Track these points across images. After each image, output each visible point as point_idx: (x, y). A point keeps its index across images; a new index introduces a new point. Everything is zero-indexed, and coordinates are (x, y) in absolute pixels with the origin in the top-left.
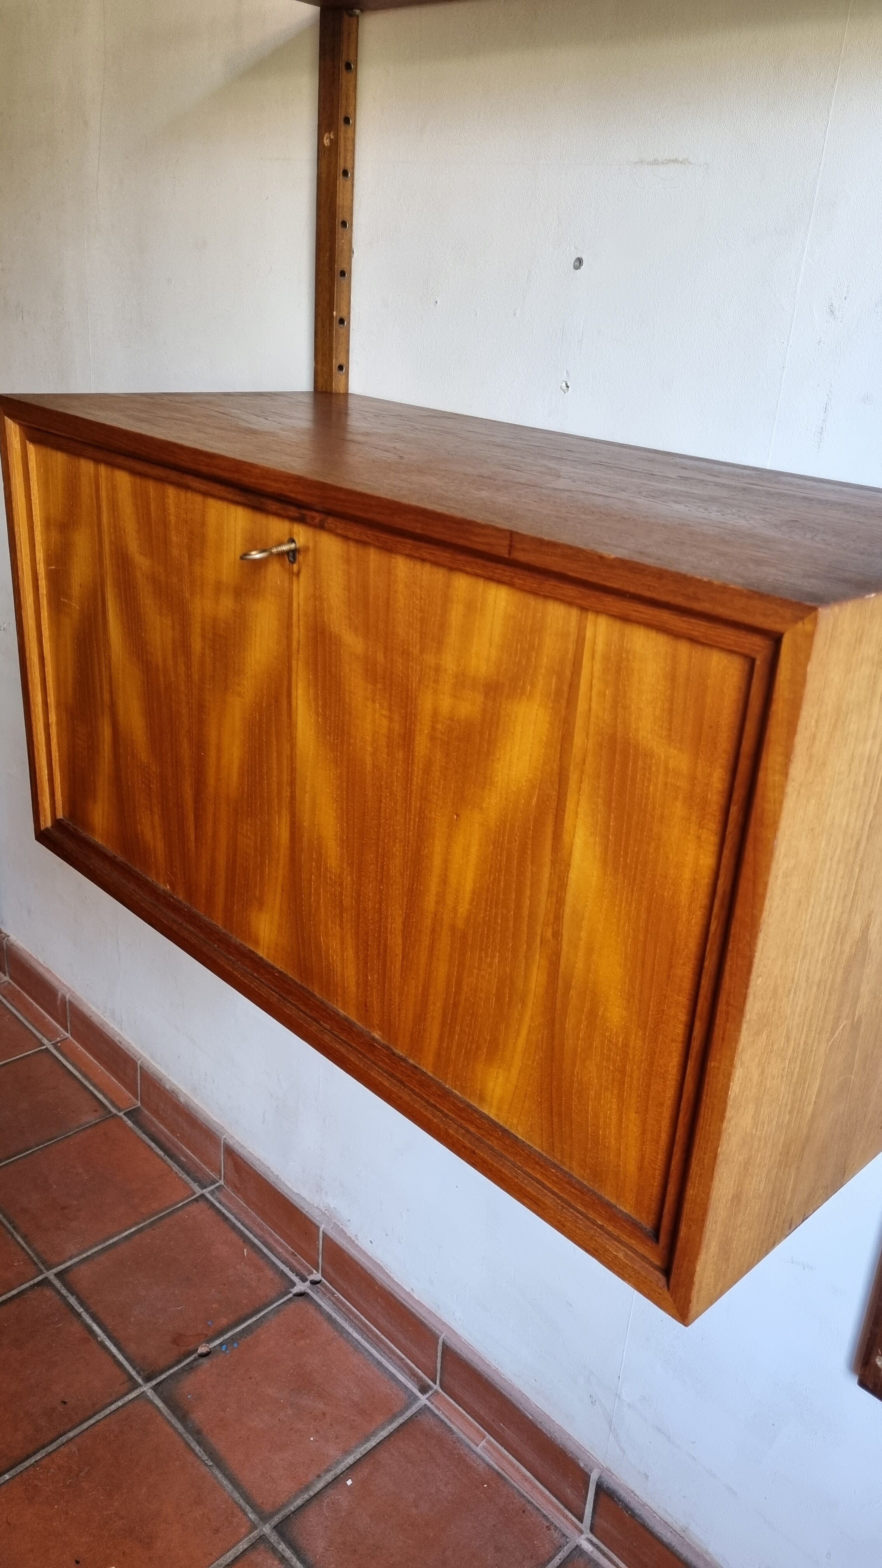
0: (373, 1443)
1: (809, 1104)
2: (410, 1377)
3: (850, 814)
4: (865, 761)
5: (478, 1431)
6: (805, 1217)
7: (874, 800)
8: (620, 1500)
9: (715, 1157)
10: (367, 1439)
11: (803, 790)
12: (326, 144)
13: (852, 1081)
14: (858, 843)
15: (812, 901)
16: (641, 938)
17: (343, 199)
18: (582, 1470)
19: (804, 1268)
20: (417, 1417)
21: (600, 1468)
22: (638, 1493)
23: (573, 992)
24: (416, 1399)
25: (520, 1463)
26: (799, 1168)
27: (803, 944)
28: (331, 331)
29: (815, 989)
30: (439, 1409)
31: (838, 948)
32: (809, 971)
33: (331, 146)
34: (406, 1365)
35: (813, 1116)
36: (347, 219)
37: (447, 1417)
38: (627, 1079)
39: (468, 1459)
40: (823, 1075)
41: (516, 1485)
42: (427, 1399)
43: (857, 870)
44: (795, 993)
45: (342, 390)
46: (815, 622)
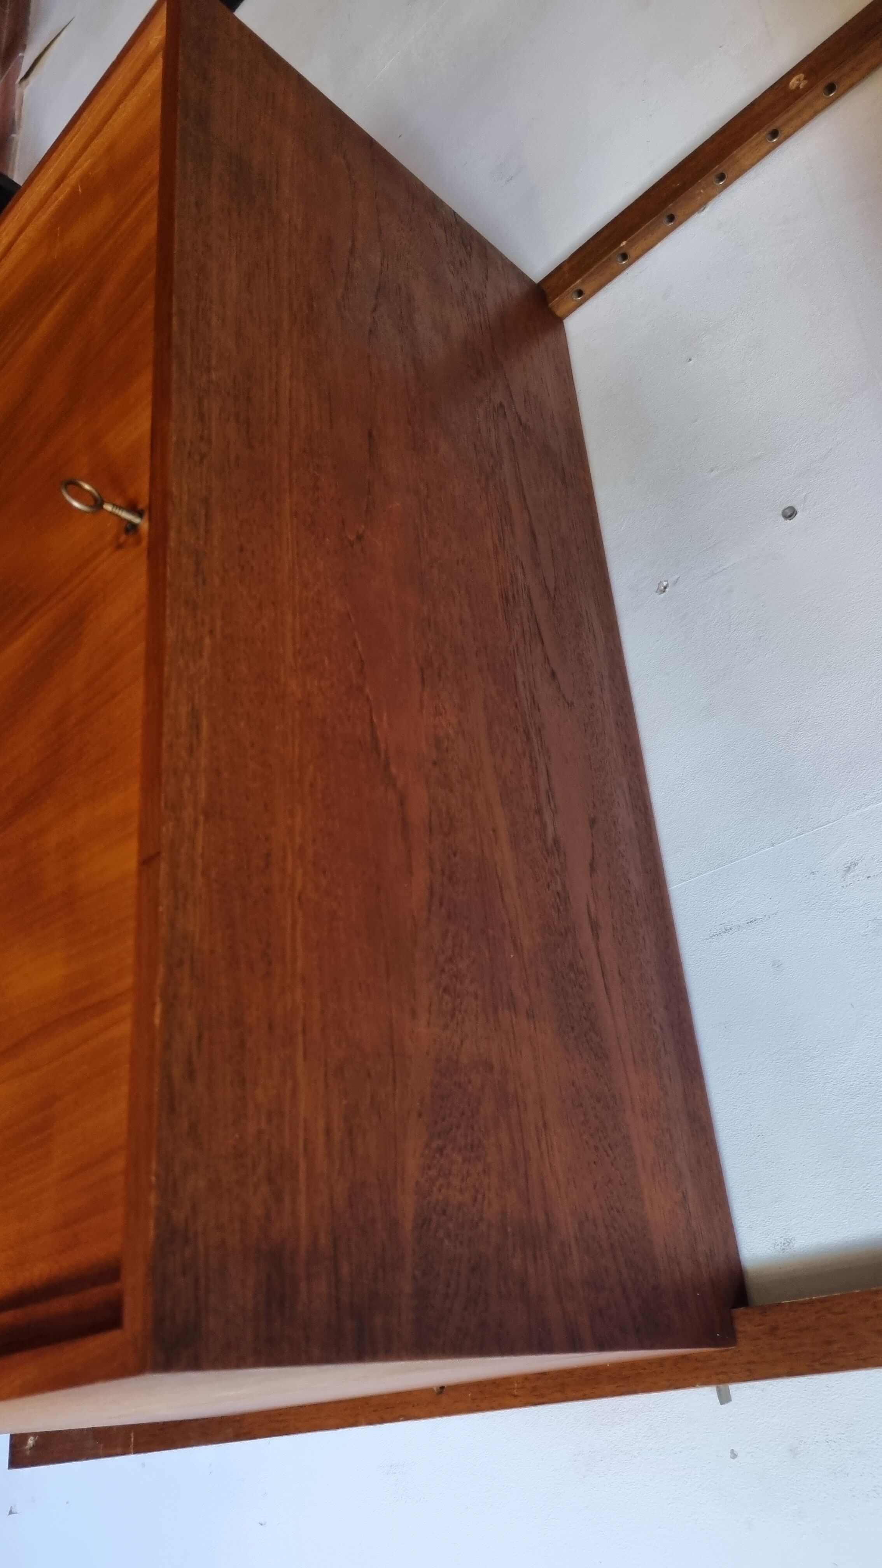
12: (791, 84)
17: (744, 155)
28: (606, 253)
33: (794, 91)
36: (729, 176)
45: (559, 313)
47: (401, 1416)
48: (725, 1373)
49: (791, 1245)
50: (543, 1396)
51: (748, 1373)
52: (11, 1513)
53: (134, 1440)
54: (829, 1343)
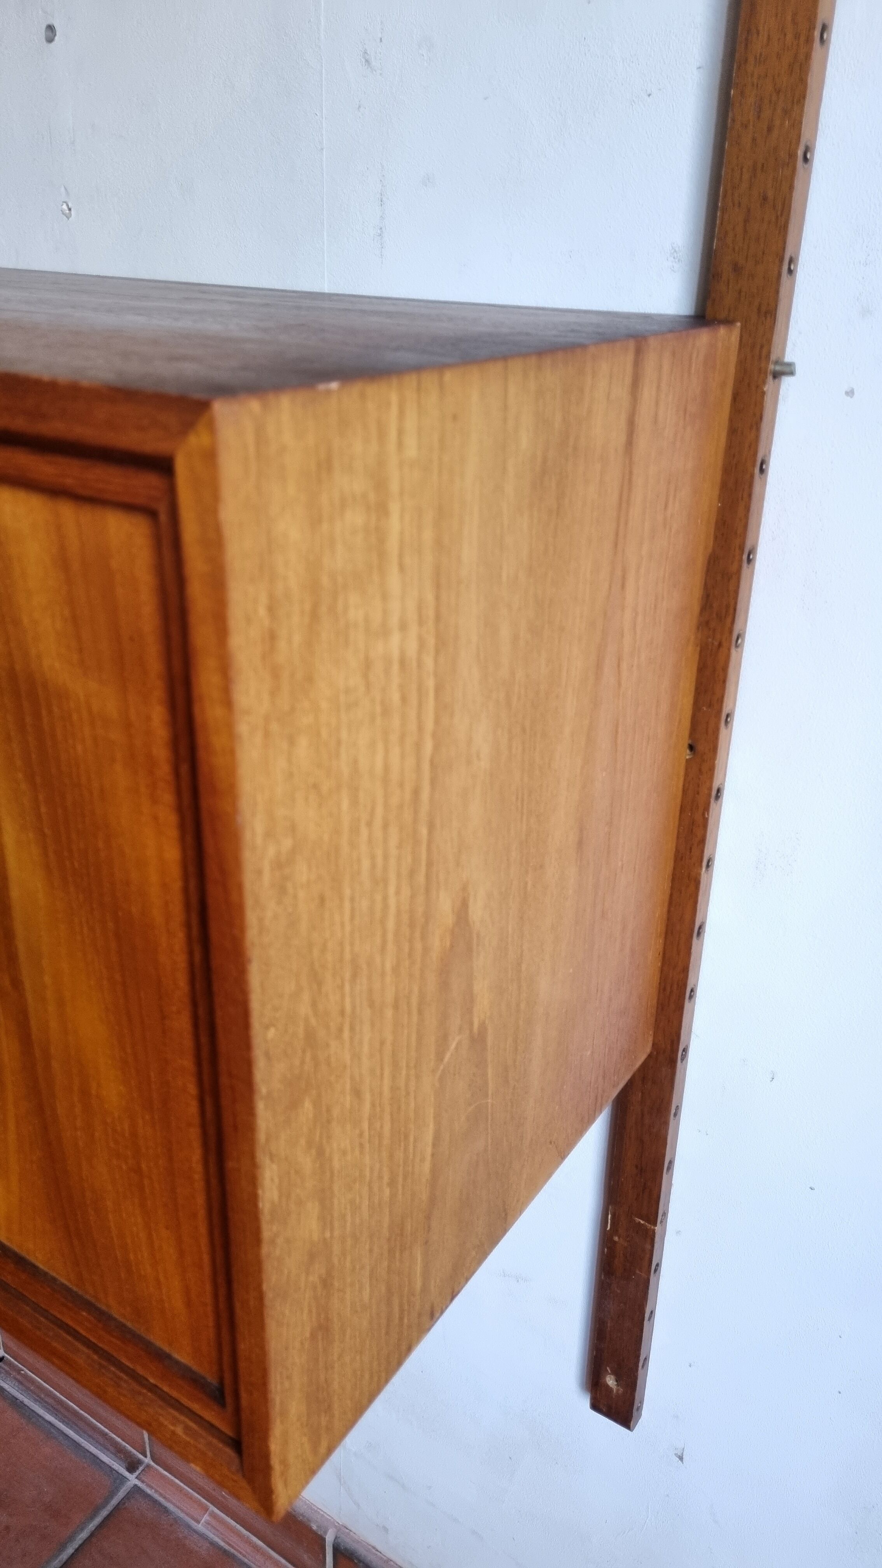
0: (70, 1550)
1: (422, 1160)
2: (115, 1455)
3: (387, 751)
4: (396, 667)
5: (200, 1504)
6: (454, 1293)
7: (429, 725)
8: (360, 1561)
9: (261, 1297)
10: (63, 1547)
11: (274, 727)
13: (490, 1106)
14: (416, 792)
15: (347, 892)
16: (118, 977)
18: (315, 1533)
19: (518, 1281)
20: (124, 1504)
21: (336, 1527)
22: (379, 1548)
23: (55, 1064)
24: (124, 1479)
25: (250, 1532)
26: (426, 1243)
27: (348, 956)
29: (389, 1013)
30: (151, 1487)
31: (418, 946)
32: (370, 991)
34: (111, 1440)
35: (435, 1172)
37: (161, 1495)
38: (146, 1182)
39: (187, 1542)
40: (437, 1117)
41: (246, 1560)
42: (136, 1478)
43: (424, 831)
44: (352, 1029)
46: (212, 428)
47: (703, 814)
48: (762, 347)
49: (677, 249)
50: (728, 607)
51: (768, 316)
52: (681, 1458)
53: (643, 1220)
54: (765, 199)
